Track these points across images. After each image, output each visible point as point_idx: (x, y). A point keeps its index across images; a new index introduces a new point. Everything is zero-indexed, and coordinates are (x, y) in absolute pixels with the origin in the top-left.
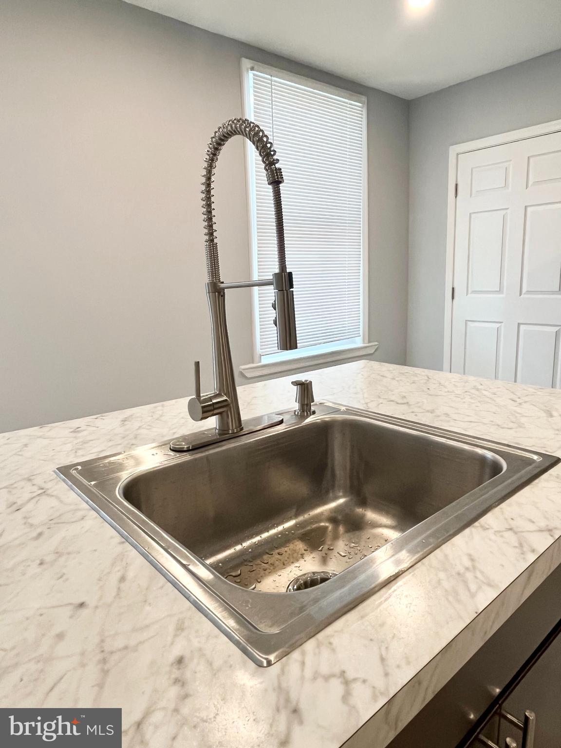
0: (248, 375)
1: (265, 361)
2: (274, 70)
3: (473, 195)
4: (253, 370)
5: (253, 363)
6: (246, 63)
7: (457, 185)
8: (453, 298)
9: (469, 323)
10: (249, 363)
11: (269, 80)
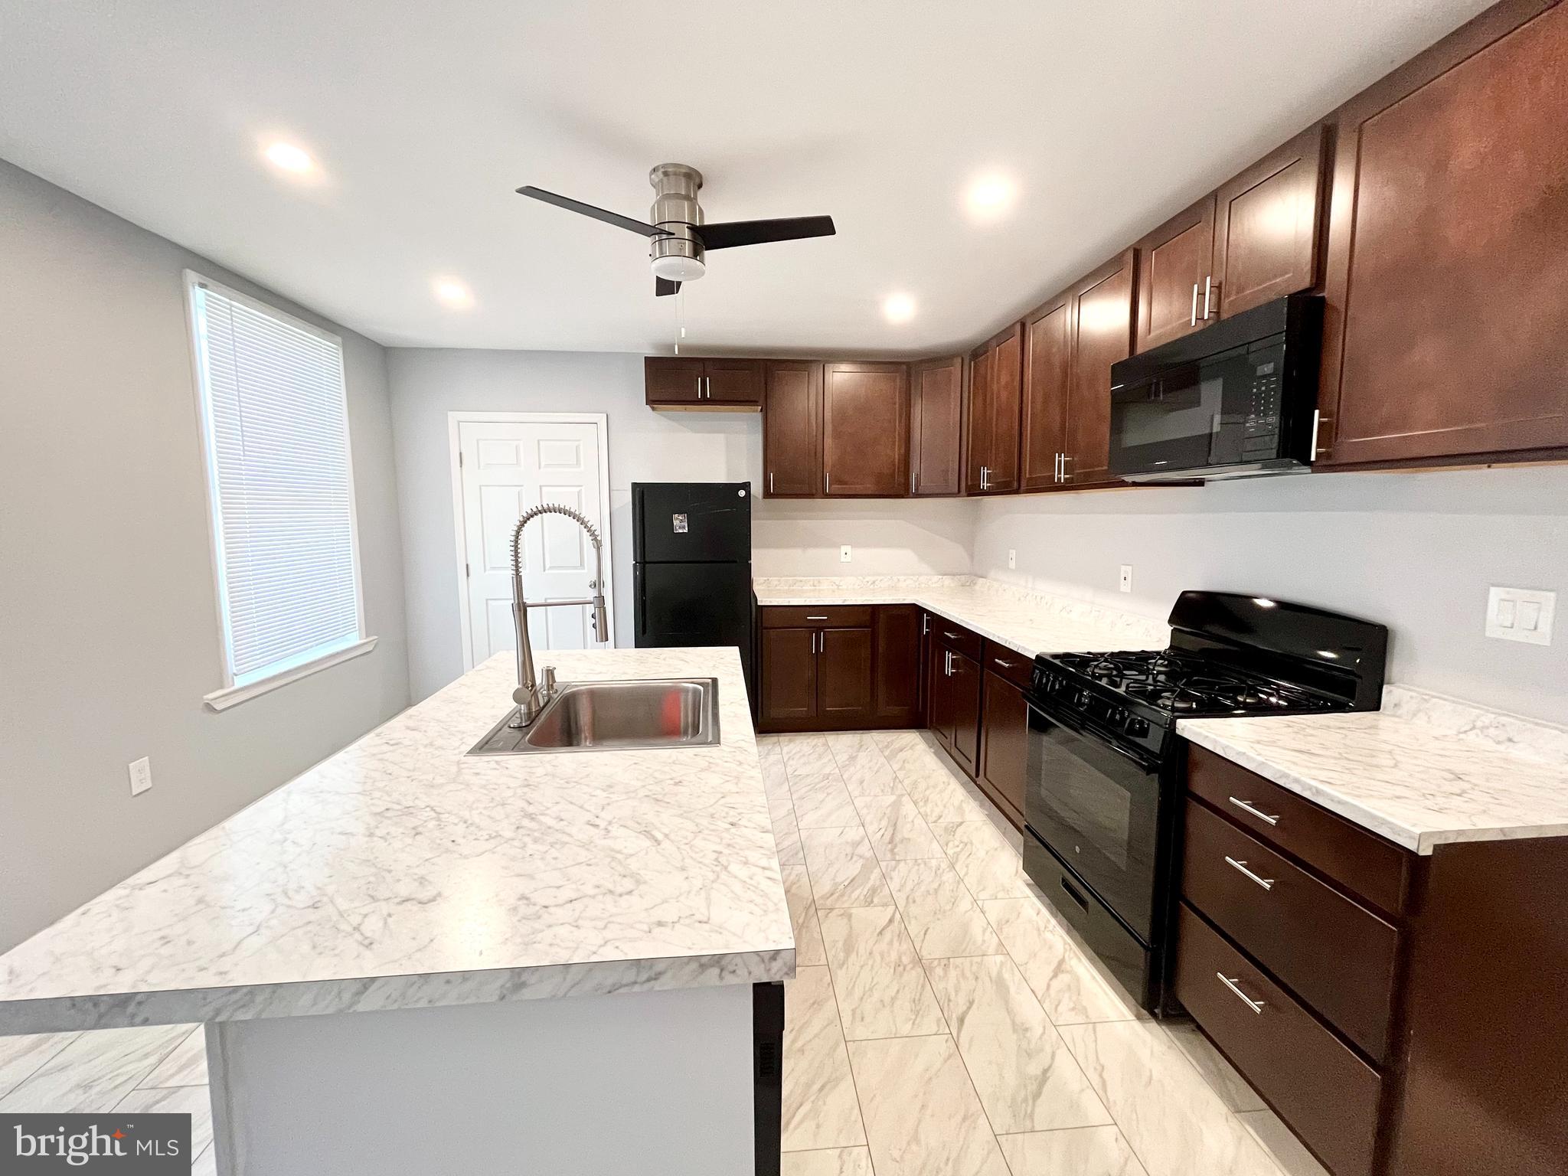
0: (218, 707)
1: (240, 682)
2: (234, 293)
3: (481, 468)
4: (226, 698)
5: (222, 687)
6: (191, 276)
7: (461, 454)
8: (468, 575)
9: (490, 602)
10: (218, 689)
11: (228, 304)
